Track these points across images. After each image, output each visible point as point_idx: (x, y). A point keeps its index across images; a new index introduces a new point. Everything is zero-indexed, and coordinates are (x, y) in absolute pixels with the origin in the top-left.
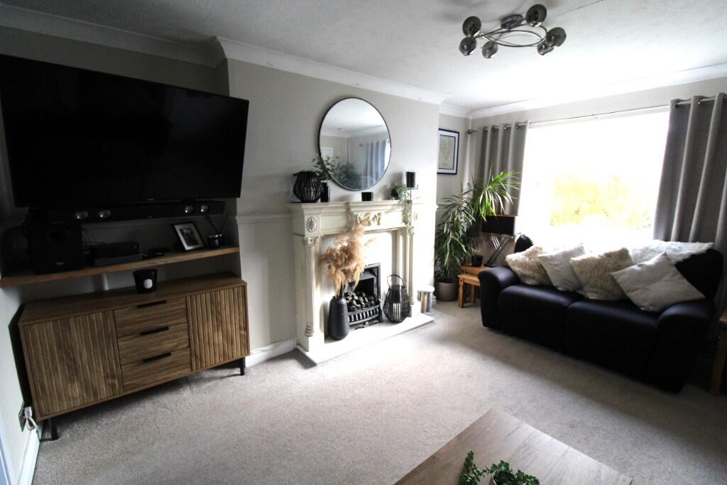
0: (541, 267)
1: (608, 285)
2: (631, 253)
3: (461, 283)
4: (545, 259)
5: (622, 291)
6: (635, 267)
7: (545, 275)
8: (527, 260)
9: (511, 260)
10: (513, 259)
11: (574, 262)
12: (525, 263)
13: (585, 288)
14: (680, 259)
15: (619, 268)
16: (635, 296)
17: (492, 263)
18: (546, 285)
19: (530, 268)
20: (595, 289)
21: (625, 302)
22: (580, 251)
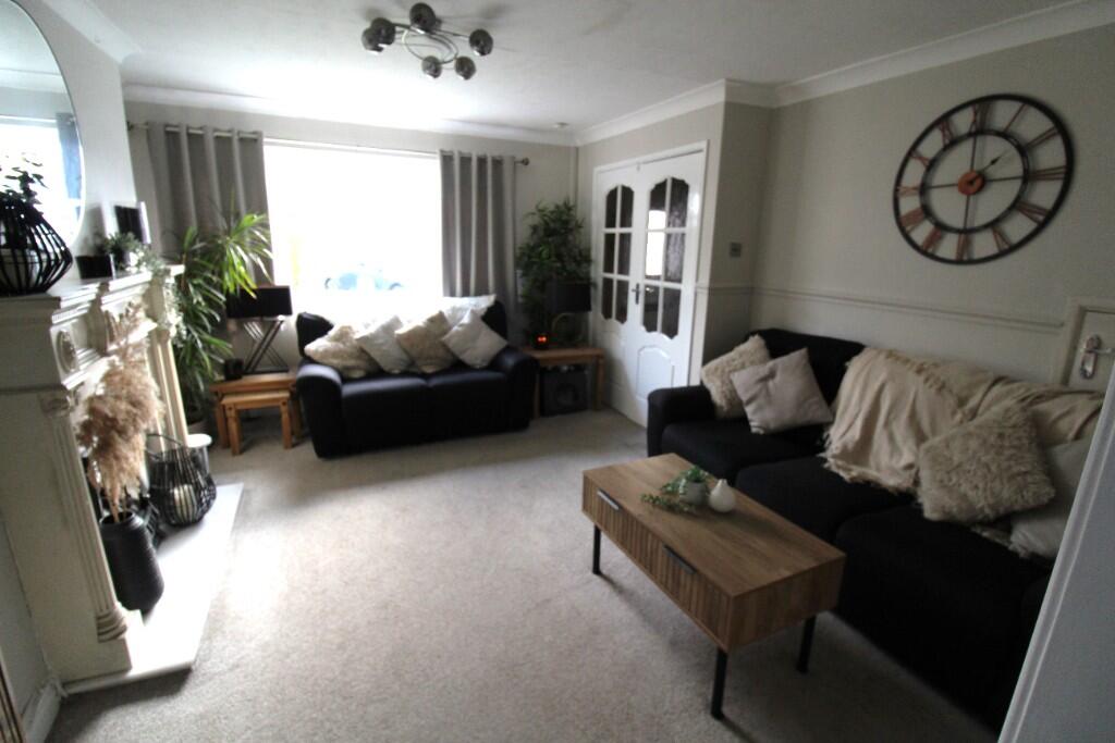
0: (362, 351)
1: (441, 352)
2: (446, 314)
3: (231, 414)
4: (364, 339)
5: (453, 355)
6: (456, 328)
7: (371, 360)
8: (341, 346)
9: (316, 351)
10: (321, 349)
11: (399, 335)
12: (340, 351)
13: (419, 363)
14: (483, 313)
15: (445, 333)
16: (467, 357)
17: (255, 366)
18: (377, 372)
19: (351, 356)
20: (429, 361)
21: (458, 365)
22: (396, 323)
